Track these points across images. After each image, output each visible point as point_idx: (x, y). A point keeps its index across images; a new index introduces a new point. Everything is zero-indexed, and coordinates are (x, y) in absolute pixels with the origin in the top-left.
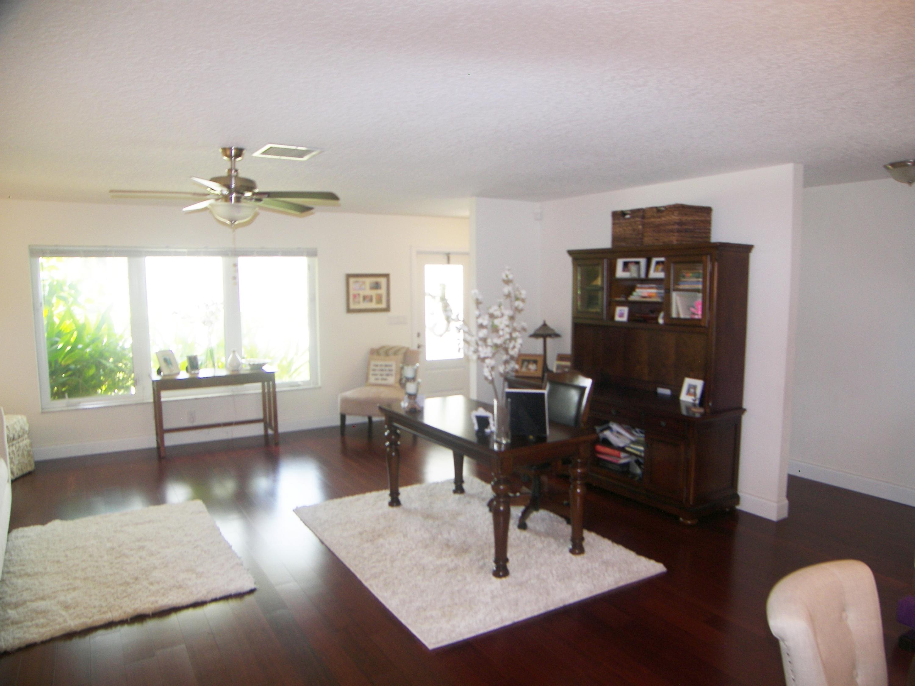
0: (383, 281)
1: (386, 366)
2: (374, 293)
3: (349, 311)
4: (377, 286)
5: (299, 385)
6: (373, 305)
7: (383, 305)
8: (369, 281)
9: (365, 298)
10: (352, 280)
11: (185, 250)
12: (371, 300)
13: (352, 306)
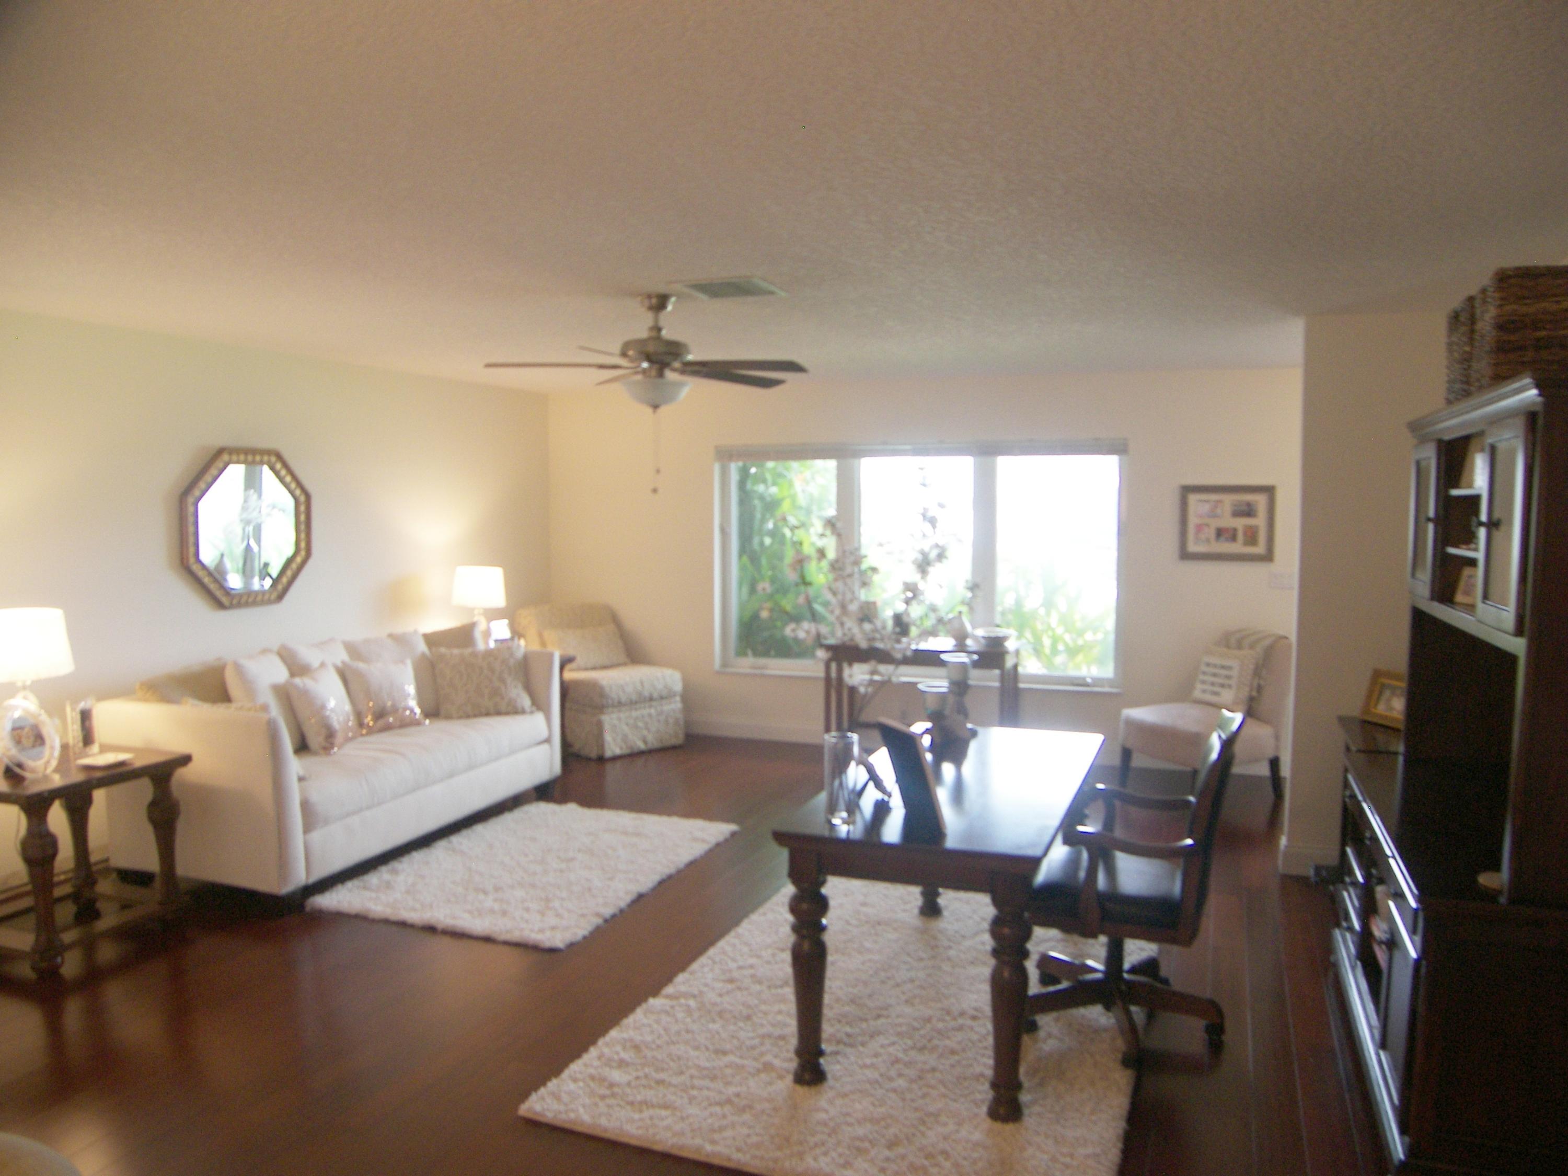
0: (1260, 500)
1: (1223, 667)
2: (1240, 523)
3: (1185, 555)
4: (1248, 511)
5: (1087, 685)
6: (1237, 547)
7: (1260, 549)
8: (1228, 500)
9: (1220, 533)
10: (1193, 498)
11: (908, 447)
12: (1234, 538)
13: (1192, 548)
